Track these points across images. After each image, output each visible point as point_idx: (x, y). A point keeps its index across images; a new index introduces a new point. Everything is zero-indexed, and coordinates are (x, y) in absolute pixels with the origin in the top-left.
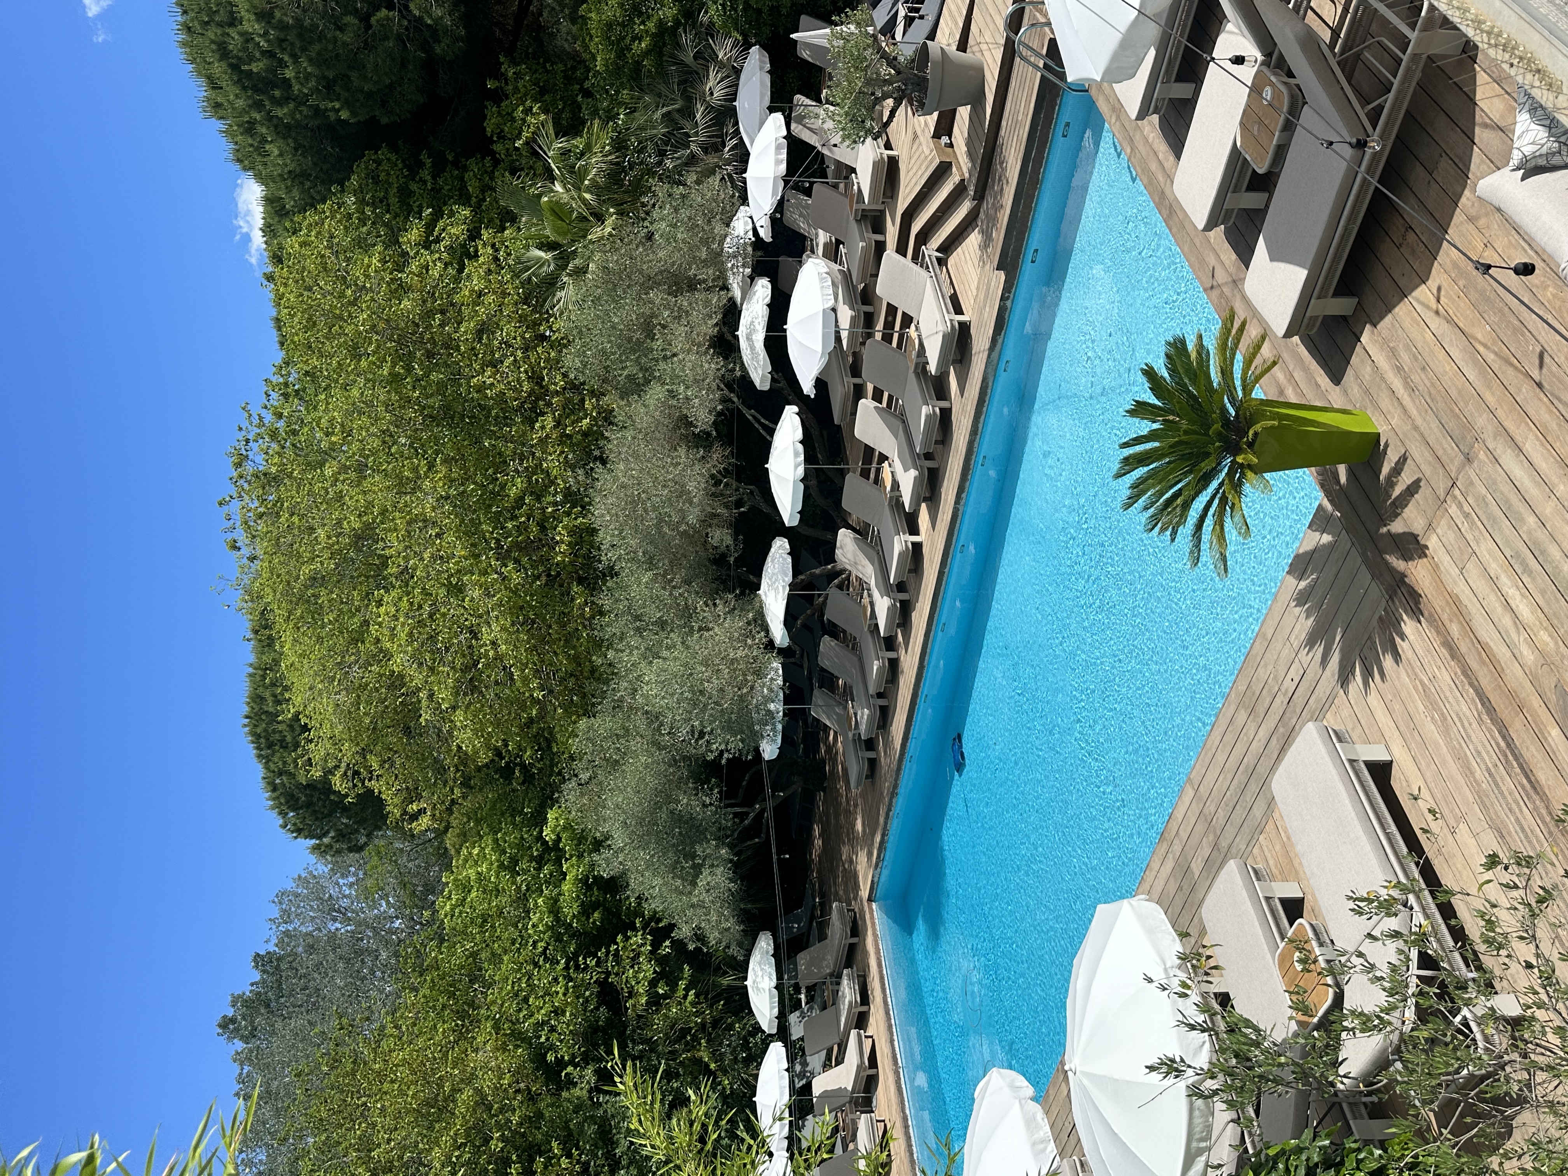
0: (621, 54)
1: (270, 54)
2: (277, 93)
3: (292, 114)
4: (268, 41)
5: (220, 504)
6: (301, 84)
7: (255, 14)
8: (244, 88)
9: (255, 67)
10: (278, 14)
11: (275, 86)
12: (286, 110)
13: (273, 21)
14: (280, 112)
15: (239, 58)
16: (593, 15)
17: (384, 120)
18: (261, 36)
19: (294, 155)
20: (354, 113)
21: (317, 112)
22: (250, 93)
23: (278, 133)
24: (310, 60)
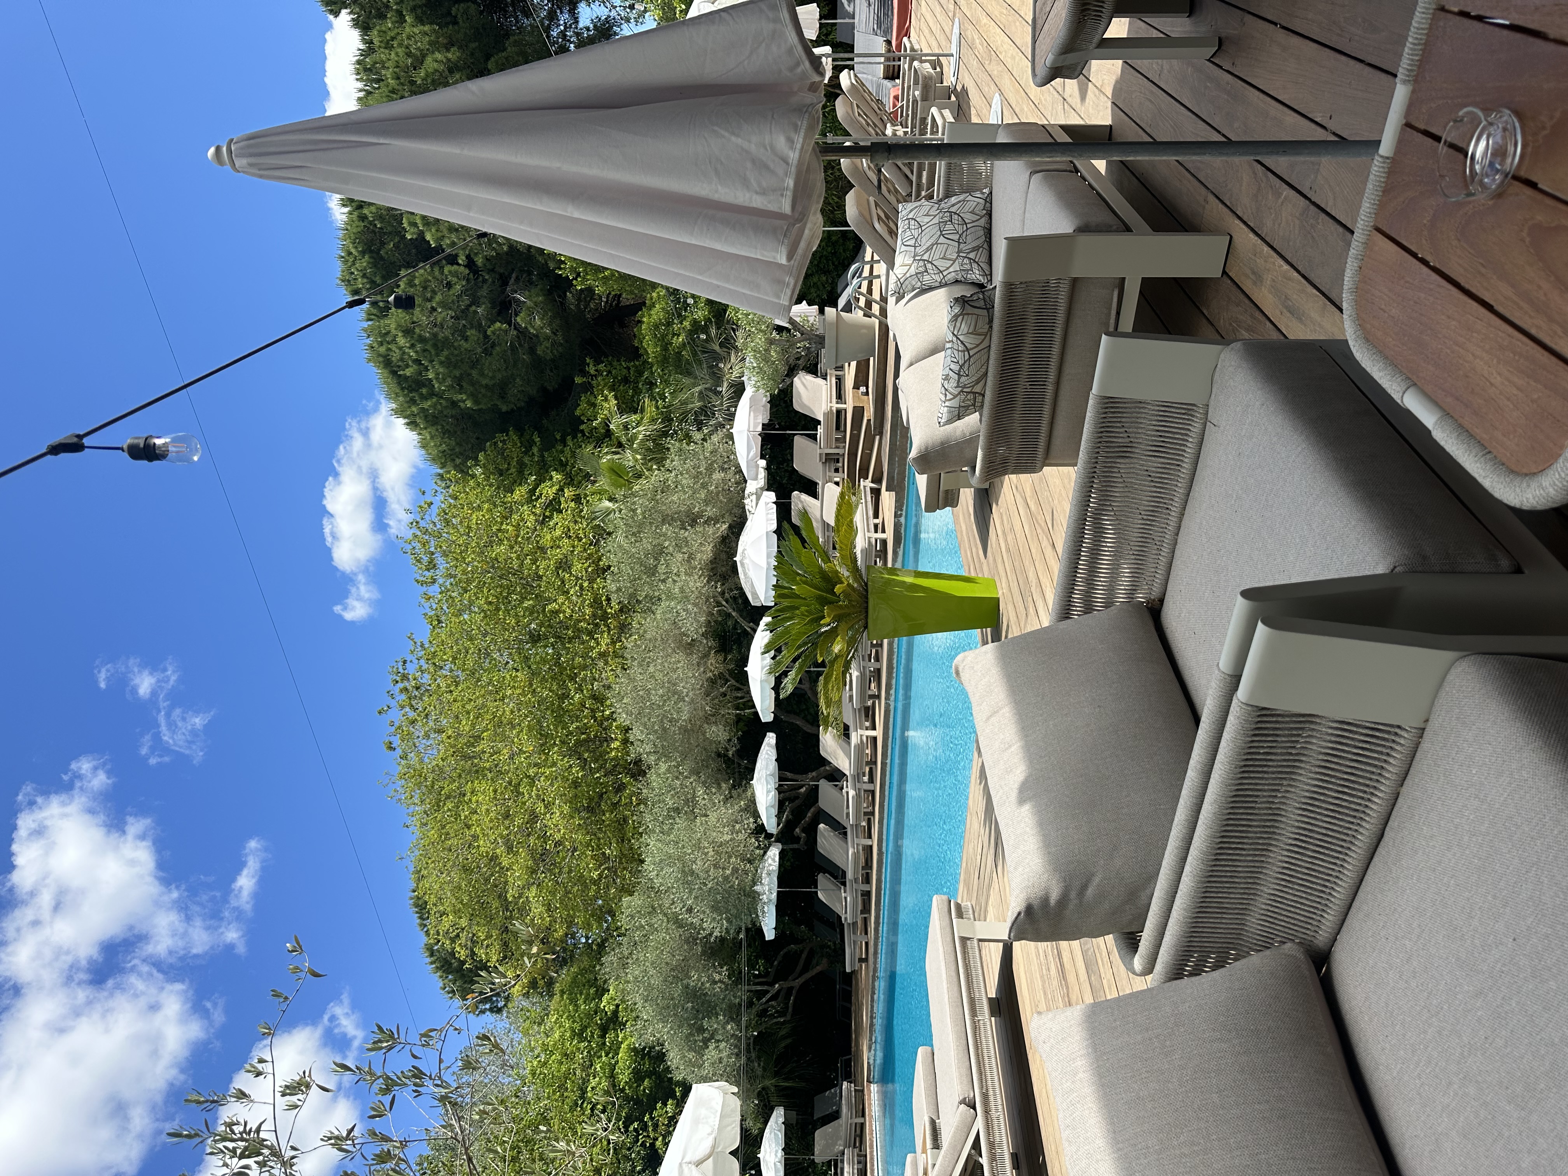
0: (665, 348)
1: (418, 362)
2: (424, 391)
3: (434, 406)
4: (416, 352)
5: (380, 713)
6: (440, 383)
7: (403, 331)
8: (403, 389)
9: (408, 372)
10: (417, 330)
11: (424, 386)
12: (429, 403)
13: (415, 336)
14: (427, 404)
15: (399, 367)
16: (645, 319)
17: (504, 408)
18: (410, 348)
19: (442, 438)
20: (476, 402)
21: (454, 404)
22: (406, 392)
23: (427, 422)
24: (441, 363)
